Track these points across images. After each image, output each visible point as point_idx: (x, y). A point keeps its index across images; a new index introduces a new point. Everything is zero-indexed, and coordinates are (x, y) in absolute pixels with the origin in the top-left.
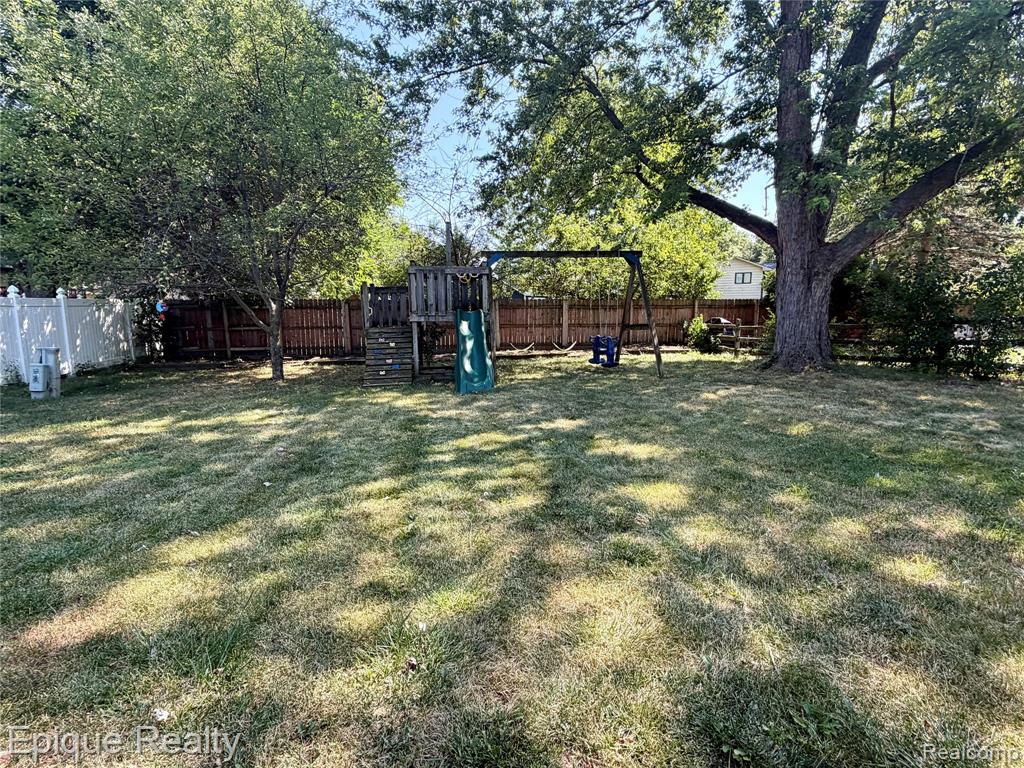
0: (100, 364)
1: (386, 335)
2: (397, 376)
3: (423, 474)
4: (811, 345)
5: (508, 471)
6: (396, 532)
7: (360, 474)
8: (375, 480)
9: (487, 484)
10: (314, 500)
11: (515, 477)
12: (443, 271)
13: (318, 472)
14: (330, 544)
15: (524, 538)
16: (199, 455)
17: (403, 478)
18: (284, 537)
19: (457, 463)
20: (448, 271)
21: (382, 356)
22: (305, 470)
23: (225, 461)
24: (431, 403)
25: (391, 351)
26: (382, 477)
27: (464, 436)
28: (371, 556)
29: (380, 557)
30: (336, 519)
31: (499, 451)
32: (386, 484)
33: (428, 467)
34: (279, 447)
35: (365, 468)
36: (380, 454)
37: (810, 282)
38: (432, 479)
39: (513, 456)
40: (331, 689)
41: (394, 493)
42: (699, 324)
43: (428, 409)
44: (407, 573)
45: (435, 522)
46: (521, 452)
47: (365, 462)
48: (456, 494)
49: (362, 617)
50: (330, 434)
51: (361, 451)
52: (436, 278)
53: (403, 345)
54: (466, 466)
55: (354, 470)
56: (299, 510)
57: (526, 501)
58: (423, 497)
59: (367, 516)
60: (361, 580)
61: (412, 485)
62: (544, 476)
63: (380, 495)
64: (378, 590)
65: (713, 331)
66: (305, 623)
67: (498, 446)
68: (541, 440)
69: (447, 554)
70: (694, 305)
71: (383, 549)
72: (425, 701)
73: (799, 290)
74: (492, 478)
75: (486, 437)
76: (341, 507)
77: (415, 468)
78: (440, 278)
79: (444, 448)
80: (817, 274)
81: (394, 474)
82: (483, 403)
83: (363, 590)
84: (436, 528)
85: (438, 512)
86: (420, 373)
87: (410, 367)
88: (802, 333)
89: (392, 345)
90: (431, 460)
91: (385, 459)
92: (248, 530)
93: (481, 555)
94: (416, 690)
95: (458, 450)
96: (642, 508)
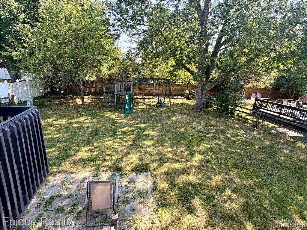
0: (36, 96)
1: (109, 97)
2: (111, 107)
3: (115, 137)
4: (202, 106)
5: (129, 137)
6: (111, 147)
7: (105, 136)
8: (108, 137)
9: (125, 139)
10: (99, 141)
11: (129, 138)
12: (122, 83)
13: (98, 135)
14: (102, 148)
15: (128, 149)
16: (76, 130)
17: (112, 137)
18: (96, 147)
19: (121, 134)
20: (123, 83)
21: (108, 102)
22: (96, 135)
23: (82, 132)
24: (118, 117)
25: (110, 101)
26: (109, 137)
27: (123, 128)
28: (108, 151)
29: (109, 151)
30: (102, 145)
31: (128, 132)
32: (109, 138)
33: (116, 135)
34: (90, 129)
35: (106, 135)
36: (108, 132)
37: (202, 92)
38: (116, 138)
39: (130, 133)
40: (105, 164)
41: (111, 140)
42: (187, 92)
43: (117, 119)
44: (112, 153)
45: (116, 146)
46: (132, 132)
47: (106, 133)
48: (120, 141)
49: (107, 158)
50: (99, 126)
51: (105, 130)
52: (120, 85)
53: (113, 99)
54: (122, 135)
55: (104, 136)
56: (97, 143)
57: (129, 143)
58: (115, 141)
59: (107, 144)
60: (107, 154)
61: (113, 139)
62: (134, 138)
63: (108, 141)
64: (109, 155)
65: (190, 94)
66: (101, 158)
67: (129, 131)
68: (136, 130)
69: (117, 151)
70: (187, 86)
71: (109, 150)
72: (113, 165)
73: (200, 93)
74: (126, 138)
75: (127, 128)
76: (103, 143)
77: (114, 135)
78: (121, 85)
79: (119, 131)
80: (204, 91)
81: (111, 136)
82: (128, 118)
83: (107, 155)
84: (116, 147)
85: (117, 144)
86: (116, 106)
87: (114, 105)
88: (200, 103)
89: (110, 99)
90: (117, 134)
91: (109, 133)
92: (90, 146)
93: (122, 151)
94: (113, 164)
95: (122, 131)
96: (145, 145)
